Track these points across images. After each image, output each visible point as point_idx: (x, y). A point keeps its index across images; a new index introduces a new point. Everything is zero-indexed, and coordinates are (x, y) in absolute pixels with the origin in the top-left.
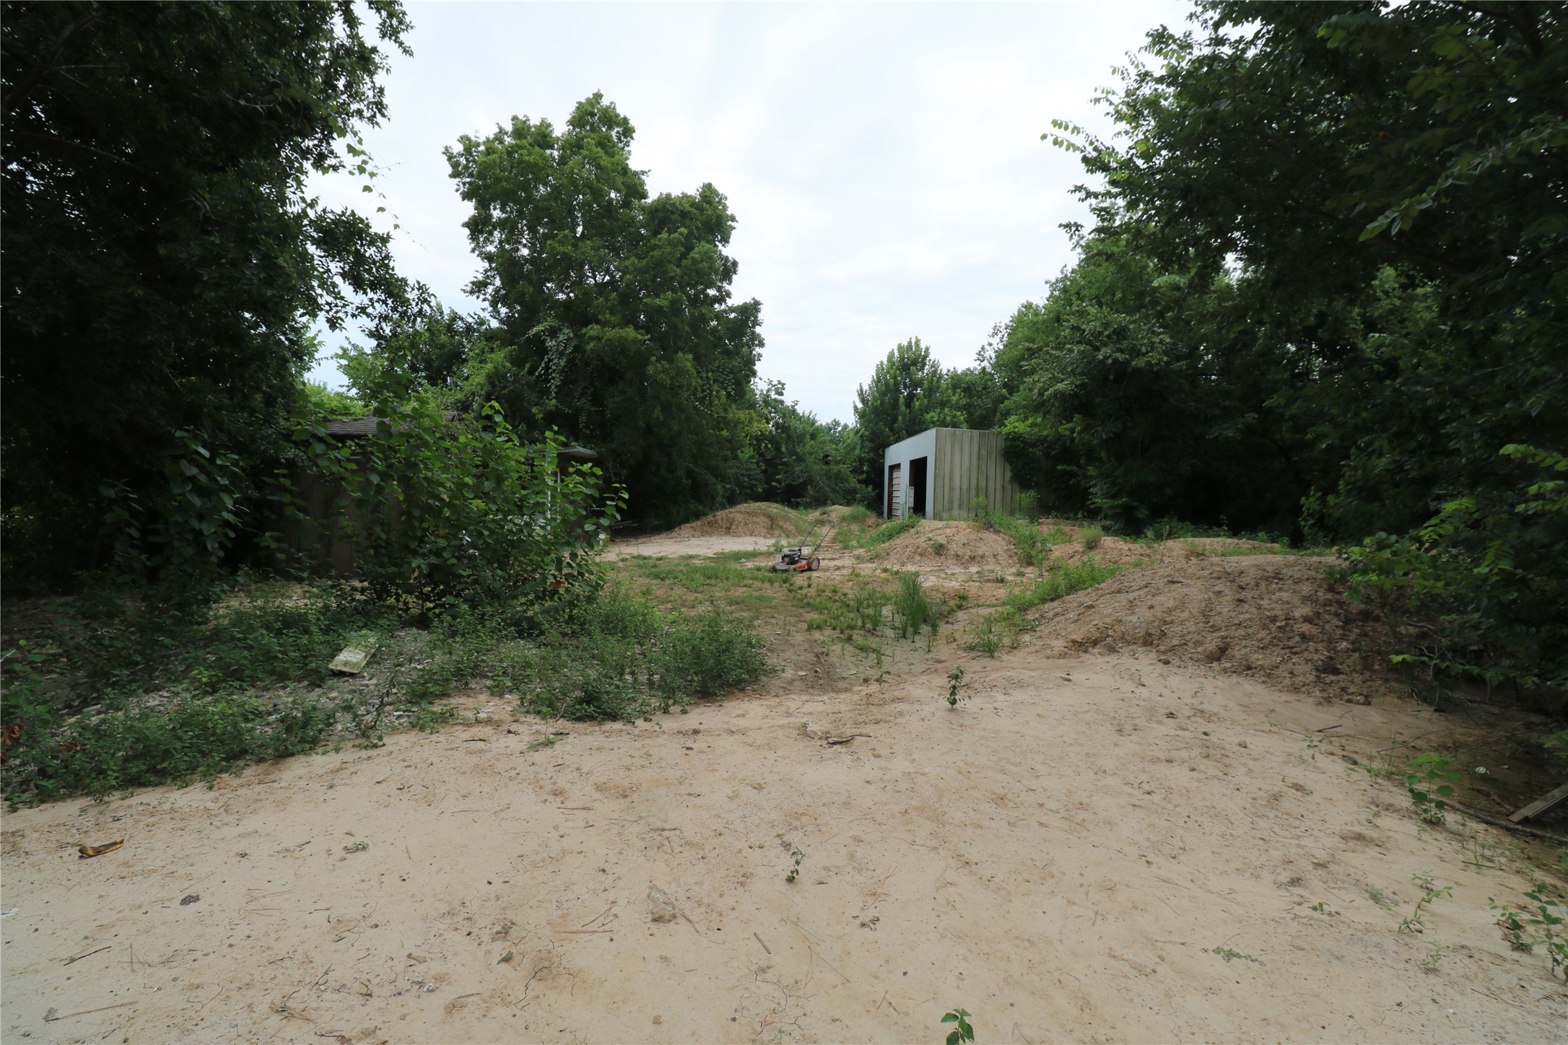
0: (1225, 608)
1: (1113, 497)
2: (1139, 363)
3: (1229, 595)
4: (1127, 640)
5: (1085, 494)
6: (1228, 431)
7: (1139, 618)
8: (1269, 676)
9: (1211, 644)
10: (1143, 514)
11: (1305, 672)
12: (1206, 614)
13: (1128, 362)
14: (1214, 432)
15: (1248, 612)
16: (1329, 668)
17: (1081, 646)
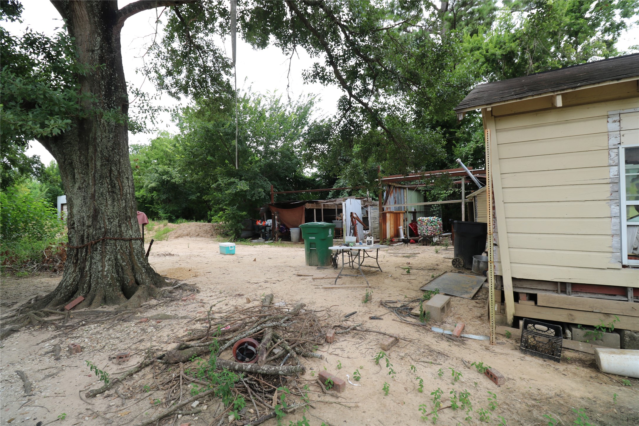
0: (198, 230)
1: (165, 214)
2: (173, 181)
3: (198, 228)
4: (184, 235)
5: (157, 213)
6: (193, 197)
7: (185, 232)
8: (205, 237)
9: (197, 234)
10: (174, 218)
11: (209, 235)
12: (195, 231)
13: (170, 180)
14: (190, 198)
15: (201, 230)
16: (212, 235)
17: (177, 237)
